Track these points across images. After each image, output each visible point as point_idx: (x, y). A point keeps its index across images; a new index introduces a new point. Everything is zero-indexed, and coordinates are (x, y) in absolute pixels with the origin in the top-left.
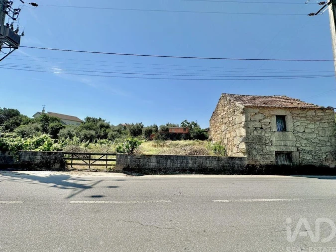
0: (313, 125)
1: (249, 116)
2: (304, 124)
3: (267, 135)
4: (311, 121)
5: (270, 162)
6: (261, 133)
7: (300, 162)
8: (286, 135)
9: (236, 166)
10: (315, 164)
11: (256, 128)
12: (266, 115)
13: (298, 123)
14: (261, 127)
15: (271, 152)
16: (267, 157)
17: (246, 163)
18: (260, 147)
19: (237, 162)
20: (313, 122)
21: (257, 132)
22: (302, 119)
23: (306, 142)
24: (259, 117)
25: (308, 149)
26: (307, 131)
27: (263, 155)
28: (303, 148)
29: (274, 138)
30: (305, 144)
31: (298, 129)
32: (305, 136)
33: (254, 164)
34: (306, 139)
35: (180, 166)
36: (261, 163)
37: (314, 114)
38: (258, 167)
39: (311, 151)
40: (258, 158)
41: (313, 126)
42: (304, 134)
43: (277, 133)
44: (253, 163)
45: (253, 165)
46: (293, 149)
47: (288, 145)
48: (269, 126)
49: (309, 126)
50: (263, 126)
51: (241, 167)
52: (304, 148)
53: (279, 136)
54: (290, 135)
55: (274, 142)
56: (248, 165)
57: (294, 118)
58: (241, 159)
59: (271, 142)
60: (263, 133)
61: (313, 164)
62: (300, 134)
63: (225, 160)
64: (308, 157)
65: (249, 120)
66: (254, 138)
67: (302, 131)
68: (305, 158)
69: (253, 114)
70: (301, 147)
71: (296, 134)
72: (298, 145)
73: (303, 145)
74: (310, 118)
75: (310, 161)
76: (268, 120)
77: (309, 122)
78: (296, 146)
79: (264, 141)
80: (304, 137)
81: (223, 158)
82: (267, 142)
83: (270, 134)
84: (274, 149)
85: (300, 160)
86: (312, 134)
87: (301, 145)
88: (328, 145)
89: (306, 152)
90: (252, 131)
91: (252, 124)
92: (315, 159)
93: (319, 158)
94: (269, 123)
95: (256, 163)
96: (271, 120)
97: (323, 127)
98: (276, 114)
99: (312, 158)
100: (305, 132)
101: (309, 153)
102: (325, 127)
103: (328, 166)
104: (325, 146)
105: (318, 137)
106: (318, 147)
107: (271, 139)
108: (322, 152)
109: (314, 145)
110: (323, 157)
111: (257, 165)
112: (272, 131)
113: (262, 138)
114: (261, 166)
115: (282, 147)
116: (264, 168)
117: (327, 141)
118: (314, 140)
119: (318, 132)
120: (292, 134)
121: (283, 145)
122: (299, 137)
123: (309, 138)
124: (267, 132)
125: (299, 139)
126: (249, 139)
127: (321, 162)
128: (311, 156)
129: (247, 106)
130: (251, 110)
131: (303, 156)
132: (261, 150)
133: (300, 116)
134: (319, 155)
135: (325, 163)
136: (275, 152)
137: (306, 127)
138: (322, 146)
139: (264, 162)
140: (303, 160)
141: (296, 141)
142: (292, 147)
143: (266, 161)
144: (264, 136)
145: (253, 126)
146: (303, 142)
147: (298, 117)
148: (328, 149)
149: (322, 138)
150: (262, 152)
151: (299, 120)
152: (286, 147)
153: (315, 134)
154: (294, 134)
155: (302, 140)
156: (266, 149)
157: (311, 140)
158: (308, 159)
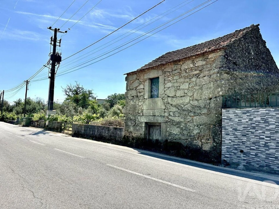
0: (187, 84)
1: (129, 84)
2: (176, 85)
3: (140, 104)
4: (185, 78)
5: (139, 135)
6: (135, 103)
7: (168, 137)
8: (155, 102)
9: (117, 136)
10: (183, 142)
11: (134, 97)
12: (141, 80)
15: (141, 123)
17: (123, 134)
18: (134, 118)
19: (118, 132)
21: (133, 101)
22: (175, 78)
23: (174, 109)
24: (136, 84)
25: (177, 119)
27: (135, 125)
29: (145, 107)
30: (174, 112)
31: (168, 92)
32: (175, 102)
34: (175, 106)
37: (192, 66)
38: (131, 139)
39: (179, 123)
40: (132, 129)
41: (185, 86)
42: (175, 99)
43: (148, 100)
44: (128, 135)
45: (127, 137)
46: (160, 120)
47: (157, 114)
48: (142, 94)
49: (182, 87)
50: (139, 95)
51: (120, 138)
52: (173, 118)
54: (159, 102)
55: (144, 112)
56: (125, 136)
57: (165, 78)
58: (121, 130)
59: (142, 111)
60: (137, 102)
61: (180, 141)
62: (170, 100)
63: (112, 130)
64: (175, 131)
65: (129, 89)
66: (130, 108)
67: (173, 94)
68: (172, 131)
69: (132, 82)
70: (170, 117)
71: (166, 100)
72: (166, 114)
73: (171, 114)
74: (185, 74)
75: (177, 136)
76: (142, 86)
77: (182, 80)
78: (164, 117)
79: (137, 111)
80: (174, 103)
81: (111, 128)
82: (139, 112)
83: (142, 103)
84: (144, 120)
85: (167, 134)
86: (183, 98)
87: (170, 115)
88: (204, 112)
89: (174, 124)
90: (129, 101)
91: (130, 93)
92: (183, 135)
93: (189, 133)
94: (143, 89)
95: (130, 135)
96: (144, 86)
97: (201, 84)
98: (149, 77)
99: (180, 133)
100: (175, 96)
101: (177, 126)
102: (203, 84)
103: (201, 146)
104: (200, 114)
105: (191, 102)
106: (189, 117)
107: (142, 109)
108: (193, 125)
109: (185, 113)
110: (194, 132)
111: (130, 137)
112: (145, 99)
113: (136, 107)
114: (133, 139)
115: (151, 117)
116: (135, 141)
117: (202, 107)
118: (186, 106)
119: (192, 94)
120: (161, 101)
121: (152, 115)
122: (169, 103)
123: (180, 104)
124: (140, 100)
125: (168, 106)
126: (127, 109)
127: (191, 139)
128: (179, 129)
129: (128, 74)
130: (131, 78)
131: (170, 129)
132: (134, 121)
133: (172, 74)
134: (190, 129)
135: (196, 141)
136: (144, 123)
137: (178, 88)
138: (194, 114)
139: (136, 134)
140: (170, 134)
141: (165, 109)
142: (159, 117)
143: (136, 133)
144: (138, 106)
145: (131, 95)
146: (171, 110)
147: (170, 76)
148: (203, 119)
149: (196, 102)
150: (134, 123)
151: (171, 80)
152: (154, 116)
153: (187, 98)
154: (164, 100)
155: (171, 107)
156: (138, 119)
157: (182, 106)
158: (175, 133)
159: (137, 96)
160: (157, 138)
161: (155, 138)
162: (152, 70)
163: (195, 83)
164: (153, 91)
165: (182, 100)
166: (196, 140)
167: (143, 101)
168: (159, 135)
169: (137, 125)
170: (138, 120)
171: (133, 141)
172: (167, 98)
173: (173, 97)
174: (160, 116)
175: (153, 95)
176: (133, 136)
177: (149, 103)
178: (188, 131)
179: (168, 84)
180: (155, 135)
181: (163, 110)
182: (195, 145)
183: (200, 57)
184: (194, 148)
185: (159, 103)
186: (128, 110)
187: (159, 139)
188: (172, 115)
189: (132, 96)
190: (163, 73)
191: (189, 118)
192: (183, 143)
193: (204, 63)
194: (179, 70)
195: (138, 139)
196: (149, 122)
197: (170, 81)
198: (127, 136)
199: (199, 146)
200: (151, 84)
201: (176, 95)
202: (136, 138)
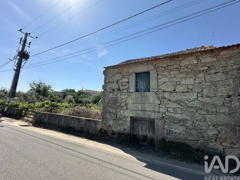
0: (192, 80)
1: (108, 78)
2: (175, 80)
3: (123, 97)
4: (187, 73)
5: (122, 130)
6: (117, 95)
7: (165, 135)
8: (145, 97)
9: (91, 129)
10: (191, 144)
11: (114, 90)
12: (125, 74)
13: (165, 79)
14: (118, 88)
15: (125, 117)
16: (120, 122)
17: (99, 127)
18: (114, 111)
19: (92, 124)
20: (192, 75)
21: (113, 94)
22: (172, 73)
23: (175, 105)
24: (118, 77)
25: (179, 116)
26: (179, 89)
27: (116, 119)
28: (170, 114)
29: (130, 101)
30: (174, 109)
31: (163, 87)
32: (174, 97)
33: (107, 129)
34: (176, 102)
35: (58, 123)
36: (113, 129)
37: (195, 62)
38: (110, 133)
39: (184, 121)
40: (111, 123)
41: (190, 81)
42: (174, 94)
43: (134, 94)
44: (105, 128)
45: (105, 130)
46: (153, 116)
47: (148, 109)
48: (126, 87)
49: (183, 82)
50: (121, 88)
51: (94, 130)
52: (173, 115)
53: (137, 99)
54: (151, 96)
55: (129, 105)
56: (101, 129)
57: (158, 72)
58: (96, 122)
59: (126, 105)
60: (119, 95)
61: (186, 142)
62: (166, 95)
63: (84, 122)
64: (178, 130)
65: (107, 82)
66: (109, 100)
67: (171, 89)
68: (173, 130)
69: (112, 75)
70: (167, 113)
71: (161, 95)
72: (162, 110)
73: (170, 110)
74: (187, 70)
75: (181, 136)
76: (125, 80)
77: (182, 75)
78: (159, 112)
79: (119, 104)
80: (173, 99)
81: (82, 119)
82: (122, 105)
83: (126, 96)
84: (129, 114)
85: (165, 132)
86: (187, 94)
87: (168, 110)
88: (223, 111)
89: (176, 121)
90: (108, 93)
91: (110, 85)
92: (191, 135)
93: (200, 133)
94: (127, 83)
95: (108, 128)
96: (129, 80)
97: (213, 81)
98: (135, 71)
99: (186, 132)
100: (175, 92)
101: (180, 124)
102: (216, 80)
103: (222, 151)
104: (216, 113)
105: (200, 99)
106: (199, 115)
107: (127, 102)
108: (207, 124)
109: (192, 110)
110: (208, 133)
111: (108, 131)
112: (129, 92)
113: (117, 100)
114: (113, 133)
115: (139, 112)
116: (115, 136)
117: (219, 105)
118: (191, 103)
119: (200, 90)
120: (155, 95)
121: (140, 109)
122: (165, 98)
123: (182, 100)
124: (124, 93)
125: (165, 102)
126: (105, 101)
127: (204, 141)
128: (184, 128)
129: (107, 68)
130: (110, 71)
131: (169, 127)
132: (115, 115)
133: (168, 70)
134: (201, 129)
135: (213, 144)
136: (129, 118)
137: (178, 83)
138: (207, 112)
139: (117, 129)
140: (170, 132)
141: (160, 104)
142: (152, 112)
143: (118, 127)
144: (120, 99)
145: (110, 87)
146: (170, 106)
147: (166, 71)
148: (222, 119)
149: (209, 99)
150: (115, 117)
151: (167, 75)
152: (144, 111)
153: (193, 94)
154: (157, 95)
155: (170, 103)
156: (121, 113)
157: (187, 102)
158: (178, 132)
159: (119, 89)
160: (145, 133)
161: (141, 133)
162: (140, 65)
163: (203, 79)
164: (139, 85)
165: (186, 96)
166: (213, 143)
167: (127, 94)
168: (148, 131)
169: (119, 119)
170: (120, 114)
171: (113, 136)
172: (162, 93)
173: (171, 92)
174: (152, 111)
175: (139, 89)
176: (113, 131)
177: (136, 96)
178: (199, 131)
179: (162, 78)
180: (141, 130)
181: (158, 106)
182: (212, 149)
183: (207, 54)
184: (210, 152)
185: (151, 98)
186: (106, 102)
187: (148, 135)
188: (172, 111)
189: (112, 88)
190: (155, 68)
191: (199, 116)
192: (191, 145)
193: (215, 59)
194: (178, 66)
195: (120, 134)
196: (137, 116)
197: (166, 76)
198: (104, 130)
199: (218, 150)
200: (136, 78)
201: (176, 90)
202: (118, 133)
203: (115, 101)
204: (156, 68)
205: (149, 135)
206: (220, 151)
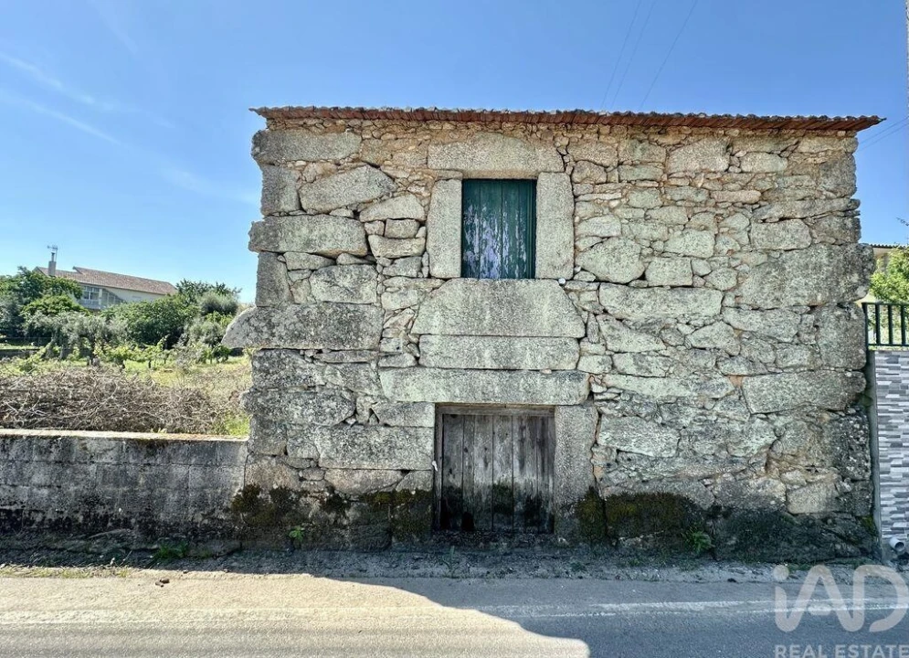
0: (707, 238)
1: (290, 181)
2: (645, 231)
3: (391, 302)
4: (693, 208)
5: (393, 476)
6: (353, 292)
7: (599, 474)
8: (515, 302)
9: (172, 497)
10: (693, 492)
11: (333, 260)
12: (401, 175)
13: (608, 225)
14: (359, 247)
15: (405, 408)
16: (376, 439)
17: (237, 478)
18: (340, 381)
19: (179, 471)
20: (708, 219)
21: (332, 283)
22: (636, 198)
23: (641, 343)
24: (355, 186)
25: (655, 389)
26: (661, 272)
27: (353, 423)
28: (621, 382)
29: (433, 323)
30: (639, 357)
31: (599, 262)
32: (643, 307)
33: (293, 484)
34: (646, 328)
36: (337, 478)
37: (722, 163)
38: (316, 505)
39: (674, 405)
40: (320, 445)
41: (700, 243)
42: (641, 295)
43: (459, 285)
44: (283, 478)
45: (281, 494)
46: (549, 393)
47: (528, 364)
48: (413, 247)
49: (677, 244)
50: (380, 250)
51: (201, 503)
52: (632, 385)
53: (473, 312)
54: (544, 303)
55: (432, 346)
56: (251, 493)
57: (579, 189)
58: (208, 454)
59: (416, 345)
60: (368, 291)
61: (676, 488)
62: (610, 297)
63: (108, 459)
64: (650, 444)
65: (288, 206)
66: (304, 320)
67: (629, 271)
68: (632, 446)
69: (316, 168)
70: (610, 380)
71: (587, 296)
72: (591, 365)
73: (624, 362)
74: (689, 192)
75: (660, 468)
76: (408, 206)
77: (677, 215)
78: (576, 375)
79: (367, 342)
80: (638, 316)
81: (92, 446)
82: (388, 347)
83: (413, 297)
84: (427, 391)
85: (599, 460)
86: (689, 295)
87: (613, 366)
88: (796, 362)
89: (644, 411)
90: (295, 277)
91: (305, 231)
92: (695, 458)
93: (724, 447)
94: (416, 224)
95: (302, 479)
96: (427, 208)
97: (774, 247)
98: (462, 166)
99: (678, 450)
100: (644, 283)
101: (660, 420)
102: (783, 246)
103: (783, 499)
104: (774, 369)
105: (731, 315)
106: (724, 380)
107: (416, 329)
108: (746, 413)
109: (702, 362)
110: (749, 444)
111: (305, 493)
112: (430, 276)
113: (359, 318)
114: (336, 502)
115: (482, 376)
116: (350, 513)
117: (786, 340)
118: (701, 333)
119: (732, 283)
121: (489, 364)
122: (605, 312)
123: (670, 321)
124: (397, 282)
125: (604, 328)
126: (271, 326)
127: (734, 474)
128: (671, 435)
130: (308, 146)
131: (616, 436)
132: (344, 400)
133: (620, 181)
134: (729, 433)
135: (760, 481)
136: (431, 409)
137: (659, 246)
138: (749, 368)
139: (358, 476)
140: (618, 458)
141: (579, 340)
142: (547, 377)
143: (366, 465)
144: (373, 311)
145: (308, 243)
146: (623, 347)
147: (611, 186)
148: (790, 389)
149: (757, 316)
150: (346, 411)
151: (614, 204)
152: (507, 374)
153: (710, 295)
154: (572, 295)
155: (624, 332)
156: (380, 388)
157: (685, 329)
158: (651, 454)
159: (367, 258)
160: (502, 476)
161: (482, 478)
162: (493, 136)
163: (745, 240)
164: (476, 243)
165: (685, 303)
166: (759, 477)
167: (417, 288)
168: (517, 464)
169: (372, 420)
170: (375, 393)
171: (332, 516)
172: (594, 286)
173: (627, 284)
174: (549, 372)
175: (478, 263)
176: (332, 489)
177: (466, 301)
178: (721, 441)
179: (597, 220)
181: (574, 345)
182: (757, 497)
183: (762, 137)
184: (750, 511)
185: (545, 307)
186: (280, 330)
187: (517, 480)
188: (632, 370)
189: (324, 249)
190: (565, 164)
191: (723, 384)
192: (692, 497)
193: (782, 165)
194: (659, 171)
195: (379, 502)
196: (471, 401)
197: (612, 210)
198: (273, 492)
199: (773, 498)
200: (464, 208)
201: (650, 276)
202: (363, 498)
203: (347, 322)
204: (568, 166)
205: (520, 481)
206: (778, 501)
